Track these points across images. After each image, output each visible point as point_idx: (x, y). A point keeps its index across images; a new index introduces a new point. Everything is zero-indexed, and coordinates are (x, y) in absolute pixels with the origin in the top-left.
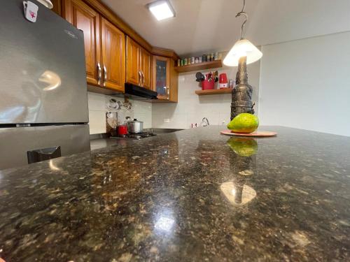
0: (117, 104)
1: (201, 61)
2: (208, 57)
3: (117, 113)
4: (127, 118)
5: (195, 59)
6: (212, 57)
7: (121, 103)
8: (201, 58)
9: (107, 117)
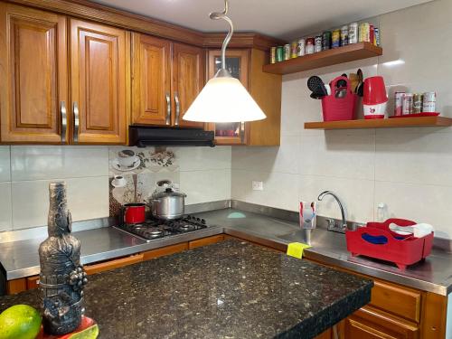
0: (136, 159)
1: (318, 49)
2: (335, 37)
3: (135, 177)
4: (161, 184)
5: (306, 44)
6: (344, 36)
7: (147, 156)
8: (318, 41)
9: (111, 187)
